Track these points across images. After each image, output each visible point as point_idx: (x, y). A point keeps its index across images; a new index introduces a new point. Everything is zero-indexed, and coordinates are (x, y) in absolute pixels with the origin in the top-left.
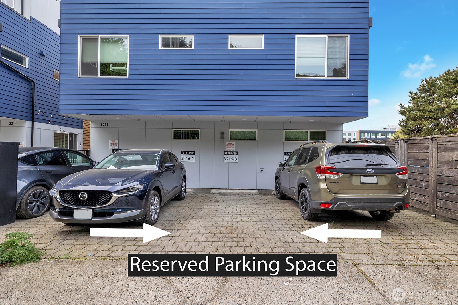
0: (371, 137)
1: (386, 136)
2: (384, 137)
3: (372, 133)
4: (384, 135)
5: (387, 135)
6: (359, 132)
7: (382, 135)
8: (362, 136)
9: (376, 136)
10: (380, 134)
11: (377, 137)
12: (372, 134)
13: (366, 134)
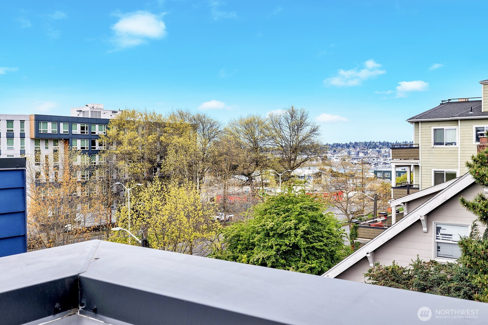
0: (62, 132)
1: (90, 129)
2: (87, 133)
3: (62, 122)
4: (87, 127)
5: (93, 127)
6: (33, 118)
7: (83, 128)
8: (42, 129)
9: (71, 129)
10: (79, 126)
11: (74, 132)
12: (61, 124)
13: (49, 124)
